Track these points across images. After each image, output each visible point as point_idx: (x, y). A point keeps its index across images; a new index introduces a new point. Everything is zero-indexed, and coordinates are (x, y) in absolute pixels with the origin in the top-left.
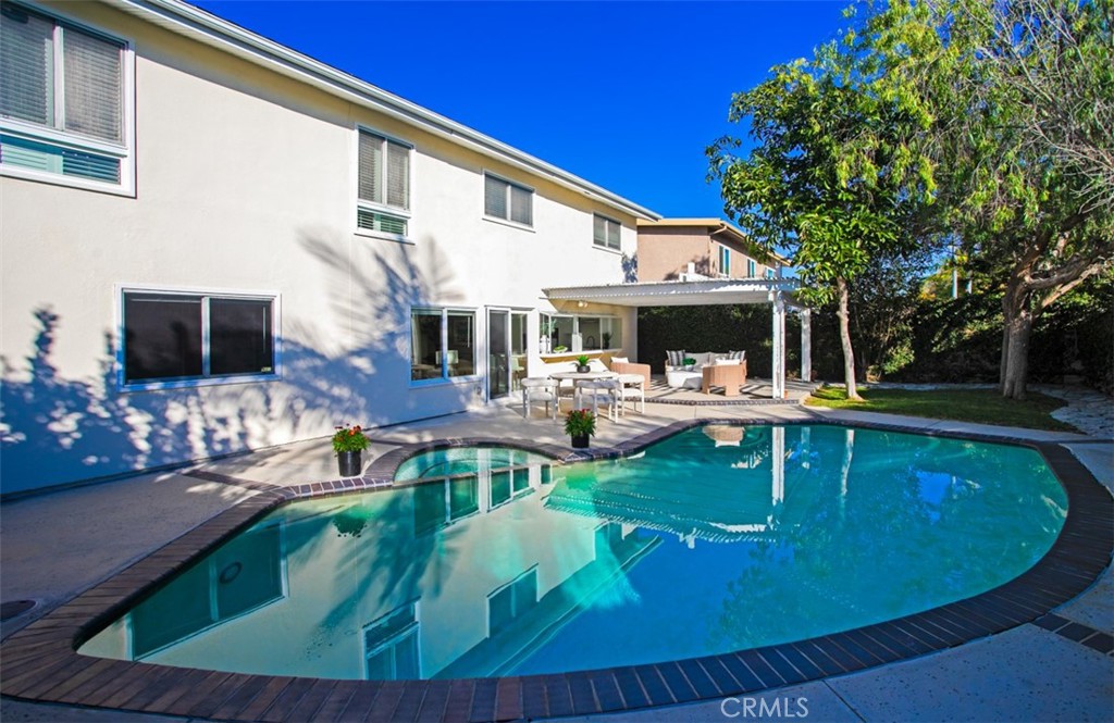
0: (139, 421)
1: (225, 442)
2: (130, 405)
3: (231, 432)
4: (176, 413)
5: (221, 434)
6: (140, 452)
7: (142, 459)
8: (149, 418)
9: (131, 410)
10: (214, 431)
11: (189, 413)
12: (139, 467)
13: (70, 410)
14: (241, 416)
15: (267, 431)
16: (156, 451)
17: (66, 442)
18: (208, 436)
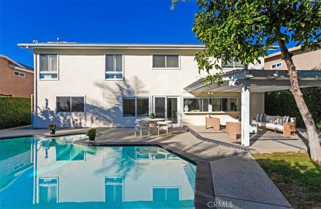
0: (61, 118)
1: (77, 124)
2: (60, 115)
3: (78, 122)
4: (68, 118)
5: (76, 122)
6: (61, 124)
7: (62, 125)
8: (63, 118)
9: (60, 116)
10: (75, 122)
11: (70, 118)
12: (62, 127)
13: (51, 115)
14: (80, 120)
15: (85, 123)
16: (64, 124)
17: (51, 120)
18: (73, 122)
